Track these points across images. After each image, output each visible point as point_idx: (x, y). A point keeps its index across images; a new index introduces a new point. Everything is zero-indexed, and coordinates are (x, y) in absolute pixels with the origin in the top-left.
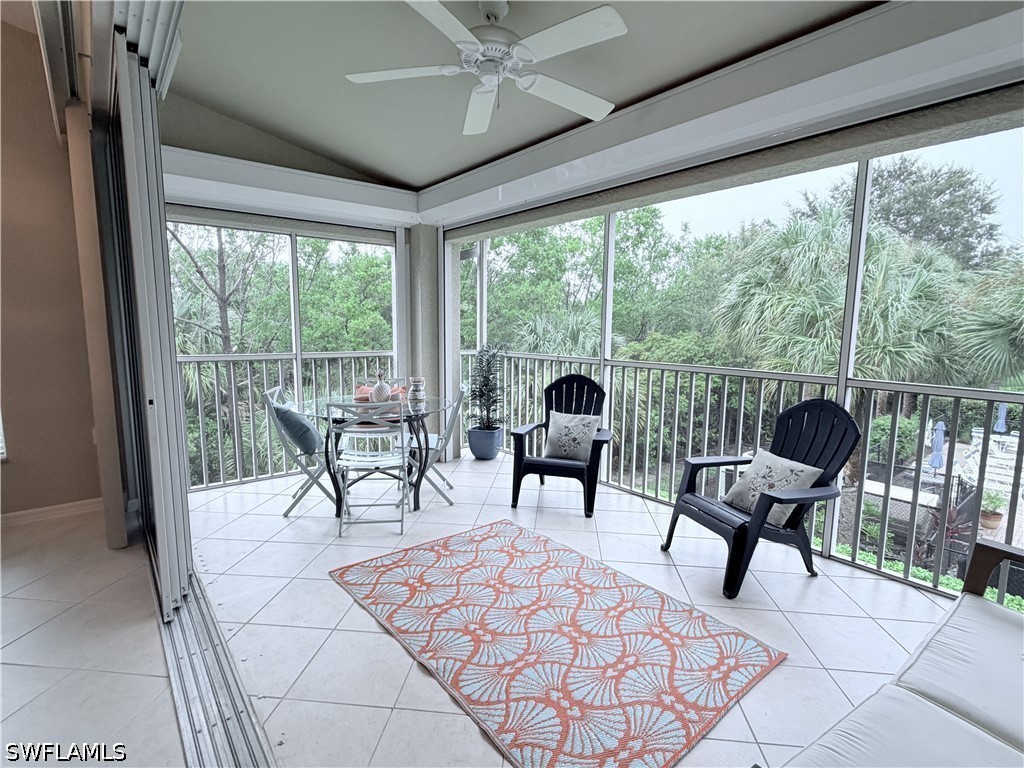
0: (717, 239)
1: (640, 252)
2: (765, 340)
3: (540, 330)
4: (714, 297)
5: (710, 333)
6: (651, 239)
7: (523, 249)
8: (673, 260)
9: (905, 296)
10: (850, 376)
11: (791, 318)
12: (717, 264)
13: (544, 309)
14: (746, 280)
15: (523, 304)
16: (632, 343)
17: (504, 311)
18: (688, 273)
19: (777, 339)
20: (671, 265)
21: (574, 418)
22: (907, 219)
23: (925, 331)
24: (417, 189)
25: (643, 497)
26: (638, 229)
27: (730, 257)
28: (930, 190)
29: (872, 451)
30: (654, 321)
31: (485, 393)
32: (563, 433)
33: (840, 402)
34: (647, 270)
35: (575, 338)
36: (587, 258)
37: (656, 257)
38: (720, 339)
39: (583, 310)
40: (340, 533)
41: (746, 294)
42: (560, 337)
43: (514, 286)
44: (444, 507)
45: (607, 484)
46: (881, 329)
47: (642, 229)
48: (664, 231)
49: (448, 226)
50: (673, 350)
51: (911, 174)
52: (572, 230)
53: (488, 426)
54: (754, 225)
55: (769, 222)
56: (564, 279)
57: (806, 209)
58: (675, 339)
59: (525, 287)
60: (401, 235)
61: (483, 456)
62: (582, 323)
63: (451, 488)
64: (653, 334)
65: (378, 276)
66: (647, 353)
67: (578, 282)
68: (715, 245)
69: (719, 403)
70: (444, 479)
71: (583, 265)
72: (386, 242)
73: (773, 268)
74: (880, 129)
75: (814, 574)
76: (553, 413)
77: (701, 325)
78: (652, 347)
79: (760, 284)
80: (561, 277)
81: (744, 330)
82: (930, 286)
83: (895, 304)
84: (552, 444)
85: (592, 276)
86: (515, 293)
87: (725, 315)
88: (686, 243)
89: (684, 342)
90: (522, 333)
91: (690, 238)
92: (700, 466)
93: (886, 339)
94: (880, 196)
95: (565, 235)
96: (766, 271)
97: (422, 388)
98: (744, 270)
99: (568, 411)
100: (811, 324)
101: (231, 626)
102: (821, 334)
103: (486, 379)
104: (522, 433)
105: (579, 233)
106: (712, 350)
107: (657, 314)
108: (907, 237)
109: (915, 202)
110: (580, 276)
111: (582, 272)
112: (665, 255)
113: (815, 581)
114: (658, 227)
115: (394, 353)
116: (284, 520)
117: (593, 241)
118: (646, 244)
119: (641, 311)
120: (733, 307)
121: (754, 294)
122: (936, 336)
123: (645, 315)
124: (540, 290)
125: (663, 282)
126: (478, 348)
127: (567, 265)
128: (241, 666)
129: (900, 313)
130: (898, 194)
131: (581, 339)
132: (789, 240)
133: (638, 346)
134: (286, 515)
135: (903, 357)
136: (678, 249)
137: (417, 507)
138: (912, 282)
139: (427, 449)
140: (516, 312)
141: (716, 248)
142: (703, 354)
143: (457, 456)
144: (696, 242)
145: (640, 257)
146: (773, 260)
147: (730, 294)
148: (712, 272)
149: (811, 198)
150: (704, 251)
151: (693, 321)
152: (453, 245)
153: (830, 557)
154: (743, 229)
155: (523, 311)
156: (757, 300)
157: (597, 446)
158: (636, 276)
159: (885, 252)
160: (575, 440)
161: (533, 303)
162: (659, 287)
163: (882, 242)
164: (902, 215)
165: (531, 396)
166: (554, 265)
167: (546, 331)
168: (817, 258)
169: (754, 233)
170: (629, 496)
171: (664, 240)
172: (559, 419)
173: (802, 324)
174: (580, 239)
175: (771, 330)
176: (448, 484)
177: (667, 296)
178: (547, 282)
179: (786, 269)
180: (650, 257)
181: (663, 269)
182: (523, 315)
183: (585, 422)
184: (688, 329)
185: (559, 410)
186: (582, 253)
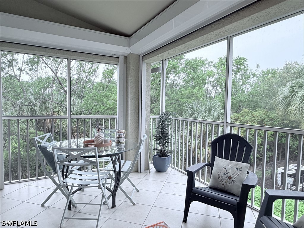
0: (272, 70)
1: (238, 76)
3: (195, 107)
6: (242, 71)
8: (252, 80)
13: (197, 99)
14: (293, 85)
15: (188, 97)
16: (235, 114)
17: (180, 100)
18: (259, 84)
20: (251, 82)
24: (129, 36)
26: (237, 67)
30: (245, 104)
34: (241, 83)
35: (210, 111)
36: (215, 79)
37: (245, 78)
38: (280, 111)
39: (213, 99)
41: (294, 91)
42: (203, 110)
44: (130, 206)
47: (239, 66)
48: (248, 67)
49: (144, 53)
50: (254, 117)
52: (209, 67)
56: (205, 88)
58: (255, 112)
59: (189, 90)
60: (122, 59)
61: (160, 170)
62: (213, 105)
63: (138, 191)
64: (244, 110)
66: (242, 118)
67: (211, 88)
68: (271, 73)
70: (134, 186)
71: (214, 81)
72: (115, 63)
76: (216, 158)
78: (244, 115)
79: (301, 87)
80: (204, 86)
84: (215, 179)
85: (217, 86)
86: (185, 92)
88: (258, 72)
89: (259, 114)
90: (187, 108)
91: (260, 70)
95: (206, 70)
98: (292, 81)
103: (162, 130)
104: (193, 171)
105: (212, 69)
106: (272, 117)
107: (246, 102)
110: (212, 86)
111: (213, 84)
112: (249, 77)
114: (246, 66)
115: (117, 117)
116: (42, 208)
118: (240, 73)
119: (239, 100)
120: (287, 97)
121: (297, 92)
123: (240, 102)
124: (195, 91)
125: (248, 89)
127: (207, 81)
131: (212, 111)
133: (237, 115)
134: (43, 205)
136: (254, 75)
140: (185, 100)
142: (268, 119)
143: (147, 168)
144: (263, 72)
145: (238, 79)
147: (285, 91)
150: (267, 75)
152: (147, 64)
155: (188, 99)
158: (236, 86)
160: (230, 178)
161: (192, 96)
162: (246, 91)
165: (190, 135)
166: (201, 81)
167: (197, 108)
171: (248, 72)
172: (220, 163)
174: (212, 71)
176: (136, 189)
177: (250, 94)
178: (198, 88)
180: (242, 79)
181: (248, 83)
182: (188, 101)
183: (237, 167)
184: (260, 108)
185: (220, 156)
186: (213, 77)
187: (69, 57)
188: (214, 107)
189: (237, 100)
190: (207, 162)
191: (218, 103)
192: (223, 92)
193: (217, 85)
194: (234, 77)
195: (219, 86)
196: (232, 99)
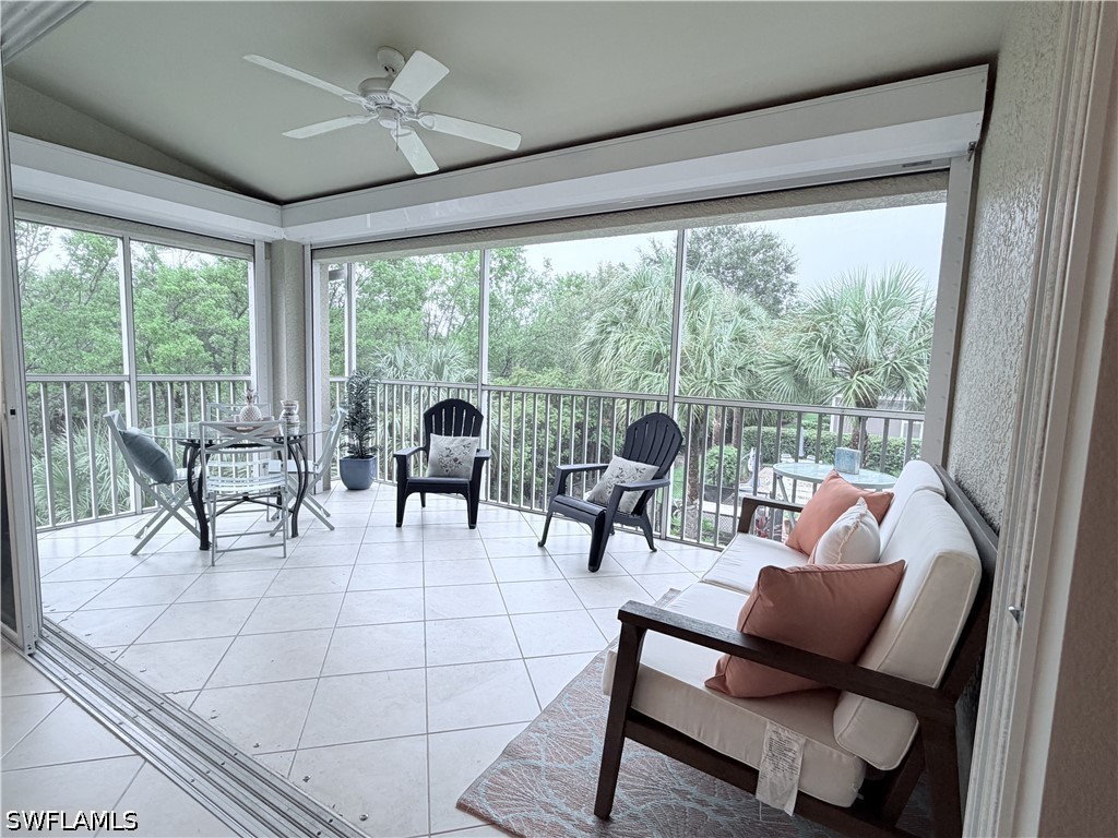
0: (577, 278)
1: (503, 285)
2: (620, 374)
3: (400, 364)
4: (575, 335)
5: (573, 370)
6: (514, 272)
7: (377, 274)
8: (536, 296)
9: (726, 339)
10: (677, 394)
11: (641, 356)
12: (578, 302)
13: (404, 340)
14: (604, 319)
15: (381, 333)
16: (498, 379)
18: (551, 309)
19: (630, 373)
20: (534, 301)
21: (454, 440)
22: (733, 272)
23: (740, 368)
24: (281, 203)
25: (520, 510)
26: (501, 262)
27: (589, 296)
28: (748, 248)
29: (709, 477)
30: (520, 356)
31: (359, 421)
32: (444, 454)
33: (670, 414)
34: (511, 304)
35: (439, 372)
36: (449, 289)
37: (519, 292)
38: (582, 375)
39: (446, 342)
40: (213, 562)
41: (603, 330)
42: (422, 370)
43: (370, 313)
44: (326, 531)
45: (486, 502)
46: (709, 366)
47: (505, 261)
48: (527, 266)
49: (315, 245)
50: (538, 386)
51: (734, 233)
53: (361, 455)
54: (610, 267)
55: (623, 266)
56: (424, 309)
57: (654, 257)
58: (540, 375)
59: (382, 315)
60: (260, 250)
61: (356, 485)
62: (446, 356)
63: (329, 515)
64: (518, 370)
65: (196, 292)
67: (439, 313)
68: (575, 284)
69: (581, 437)
70: (320, 508)
71: (444, 295)
73: (626, 308)
74: (686, 210)
75: (655, 550)
76: (433, 436)
77: (564, 361)
78: (518, 382)
79: (615, 323)
80: (421, 307)
81: (603, 365)
82: (743, 331)
83: (719, 344)
84: (433, 465)
85: (454, 308)
86: (371, 321)
87: (586, 350)
88: (548, 279)
89: (548, 378)
90: (379, 364)
91: (552, 275)
92: (569, 471)
93: (712, 375)
94: (712, 250)
95: (425, 261)
96: (620, 311)
97: (295, 412)
98: (602, 309)
99: (448, 434)
100: (657, 361)
101: (113, 649)
102: (665, 370)
103: (359, 405)
104: (406, 453)
105: (440, 261)
107: (522, 350)
108: (733, 288)
109: (739, 258)
110: (441, 306)
111: (443, 302)
112: (528, 290)
113: (655, 554)
114: (522, 262)
115: (252, 378)
116: (133, 559)
117: (455, 270)
118: (509, 278)
119: (506, 346)
120: (593, 344)
121: (610, 332)
122: (748, 373)
123: (510, 351)
124: (399, 318)
125: (526, 317)
126: (347, 374)
127: (428, 294)
128: (142, 676)
129: (723, 353)
130: (726, 250)
131: (446, 373)
132: (638, 284)
133: (504, 381)
134: (134, 553)
135: (725, 390)
136: (541, 285)
137: (295, 534)
138: (731, 326)
139: (307, 473)
140: (372, 342)
141: (576, 286)
143: (327, 488)
144: (558, 280)
145: (503, 290)
146: (626, 301)
147: (590, 332)
148: (574, 310)
149: (658, 246)
150: (566, 289)
151: (556, 358)
152: (321, 265)
153: (666, 539)
154: (601, 270)
155: (381, 341)
156: (613, 338)
157: (479, 462)
158: (500, 310)
159: (711, 300)
160: (456, 460)
161: (391, 333)
162: (523, 323)
163: (710, 291)
164: (729, 269)
166: (414, 293)
167: (407, 364)
168: (661, 302)
169: (610, 275)
170: (506, 511)
171: (527, 275)
172: (440, 442)
173: (650, 360)
174: (441, 267)
175: (626, 365)
176: (325, 511)
177: (531, 332)
178: (407, 310)
179: (636, 310)
180: (514, 291)
181: (526, 304)
182: (380, 345)
183: (465, 443)
184: (552, 365)
185: (439, 432)
186: (443, 282)
187: (127, 234)
188: (448, 363)
189: (502, 345)
190: (421, 446)
191: (457, 351)
192: (469, 323)
193: (452, 303)
194: (494, 285)
195: (457, 307)
196: (490, 343)
